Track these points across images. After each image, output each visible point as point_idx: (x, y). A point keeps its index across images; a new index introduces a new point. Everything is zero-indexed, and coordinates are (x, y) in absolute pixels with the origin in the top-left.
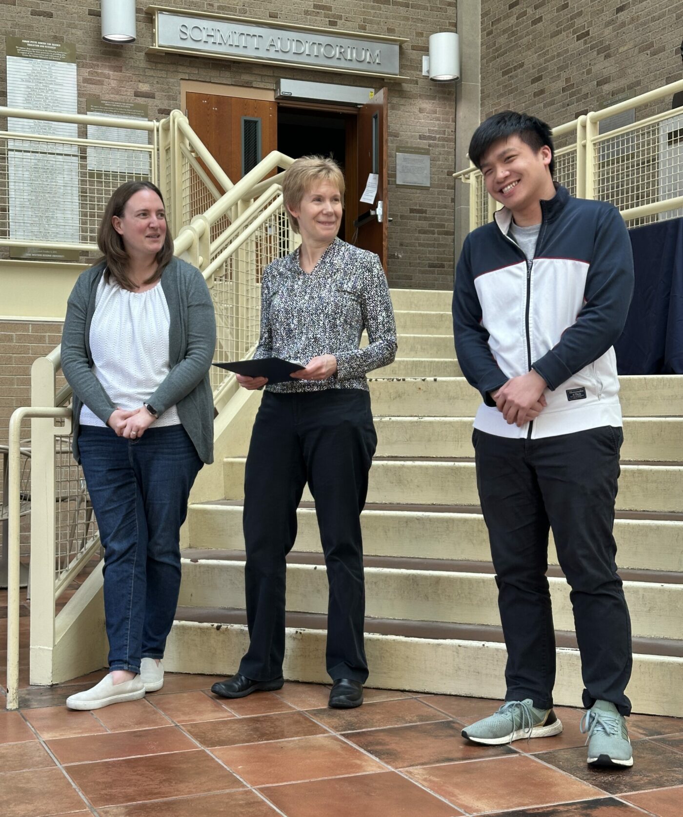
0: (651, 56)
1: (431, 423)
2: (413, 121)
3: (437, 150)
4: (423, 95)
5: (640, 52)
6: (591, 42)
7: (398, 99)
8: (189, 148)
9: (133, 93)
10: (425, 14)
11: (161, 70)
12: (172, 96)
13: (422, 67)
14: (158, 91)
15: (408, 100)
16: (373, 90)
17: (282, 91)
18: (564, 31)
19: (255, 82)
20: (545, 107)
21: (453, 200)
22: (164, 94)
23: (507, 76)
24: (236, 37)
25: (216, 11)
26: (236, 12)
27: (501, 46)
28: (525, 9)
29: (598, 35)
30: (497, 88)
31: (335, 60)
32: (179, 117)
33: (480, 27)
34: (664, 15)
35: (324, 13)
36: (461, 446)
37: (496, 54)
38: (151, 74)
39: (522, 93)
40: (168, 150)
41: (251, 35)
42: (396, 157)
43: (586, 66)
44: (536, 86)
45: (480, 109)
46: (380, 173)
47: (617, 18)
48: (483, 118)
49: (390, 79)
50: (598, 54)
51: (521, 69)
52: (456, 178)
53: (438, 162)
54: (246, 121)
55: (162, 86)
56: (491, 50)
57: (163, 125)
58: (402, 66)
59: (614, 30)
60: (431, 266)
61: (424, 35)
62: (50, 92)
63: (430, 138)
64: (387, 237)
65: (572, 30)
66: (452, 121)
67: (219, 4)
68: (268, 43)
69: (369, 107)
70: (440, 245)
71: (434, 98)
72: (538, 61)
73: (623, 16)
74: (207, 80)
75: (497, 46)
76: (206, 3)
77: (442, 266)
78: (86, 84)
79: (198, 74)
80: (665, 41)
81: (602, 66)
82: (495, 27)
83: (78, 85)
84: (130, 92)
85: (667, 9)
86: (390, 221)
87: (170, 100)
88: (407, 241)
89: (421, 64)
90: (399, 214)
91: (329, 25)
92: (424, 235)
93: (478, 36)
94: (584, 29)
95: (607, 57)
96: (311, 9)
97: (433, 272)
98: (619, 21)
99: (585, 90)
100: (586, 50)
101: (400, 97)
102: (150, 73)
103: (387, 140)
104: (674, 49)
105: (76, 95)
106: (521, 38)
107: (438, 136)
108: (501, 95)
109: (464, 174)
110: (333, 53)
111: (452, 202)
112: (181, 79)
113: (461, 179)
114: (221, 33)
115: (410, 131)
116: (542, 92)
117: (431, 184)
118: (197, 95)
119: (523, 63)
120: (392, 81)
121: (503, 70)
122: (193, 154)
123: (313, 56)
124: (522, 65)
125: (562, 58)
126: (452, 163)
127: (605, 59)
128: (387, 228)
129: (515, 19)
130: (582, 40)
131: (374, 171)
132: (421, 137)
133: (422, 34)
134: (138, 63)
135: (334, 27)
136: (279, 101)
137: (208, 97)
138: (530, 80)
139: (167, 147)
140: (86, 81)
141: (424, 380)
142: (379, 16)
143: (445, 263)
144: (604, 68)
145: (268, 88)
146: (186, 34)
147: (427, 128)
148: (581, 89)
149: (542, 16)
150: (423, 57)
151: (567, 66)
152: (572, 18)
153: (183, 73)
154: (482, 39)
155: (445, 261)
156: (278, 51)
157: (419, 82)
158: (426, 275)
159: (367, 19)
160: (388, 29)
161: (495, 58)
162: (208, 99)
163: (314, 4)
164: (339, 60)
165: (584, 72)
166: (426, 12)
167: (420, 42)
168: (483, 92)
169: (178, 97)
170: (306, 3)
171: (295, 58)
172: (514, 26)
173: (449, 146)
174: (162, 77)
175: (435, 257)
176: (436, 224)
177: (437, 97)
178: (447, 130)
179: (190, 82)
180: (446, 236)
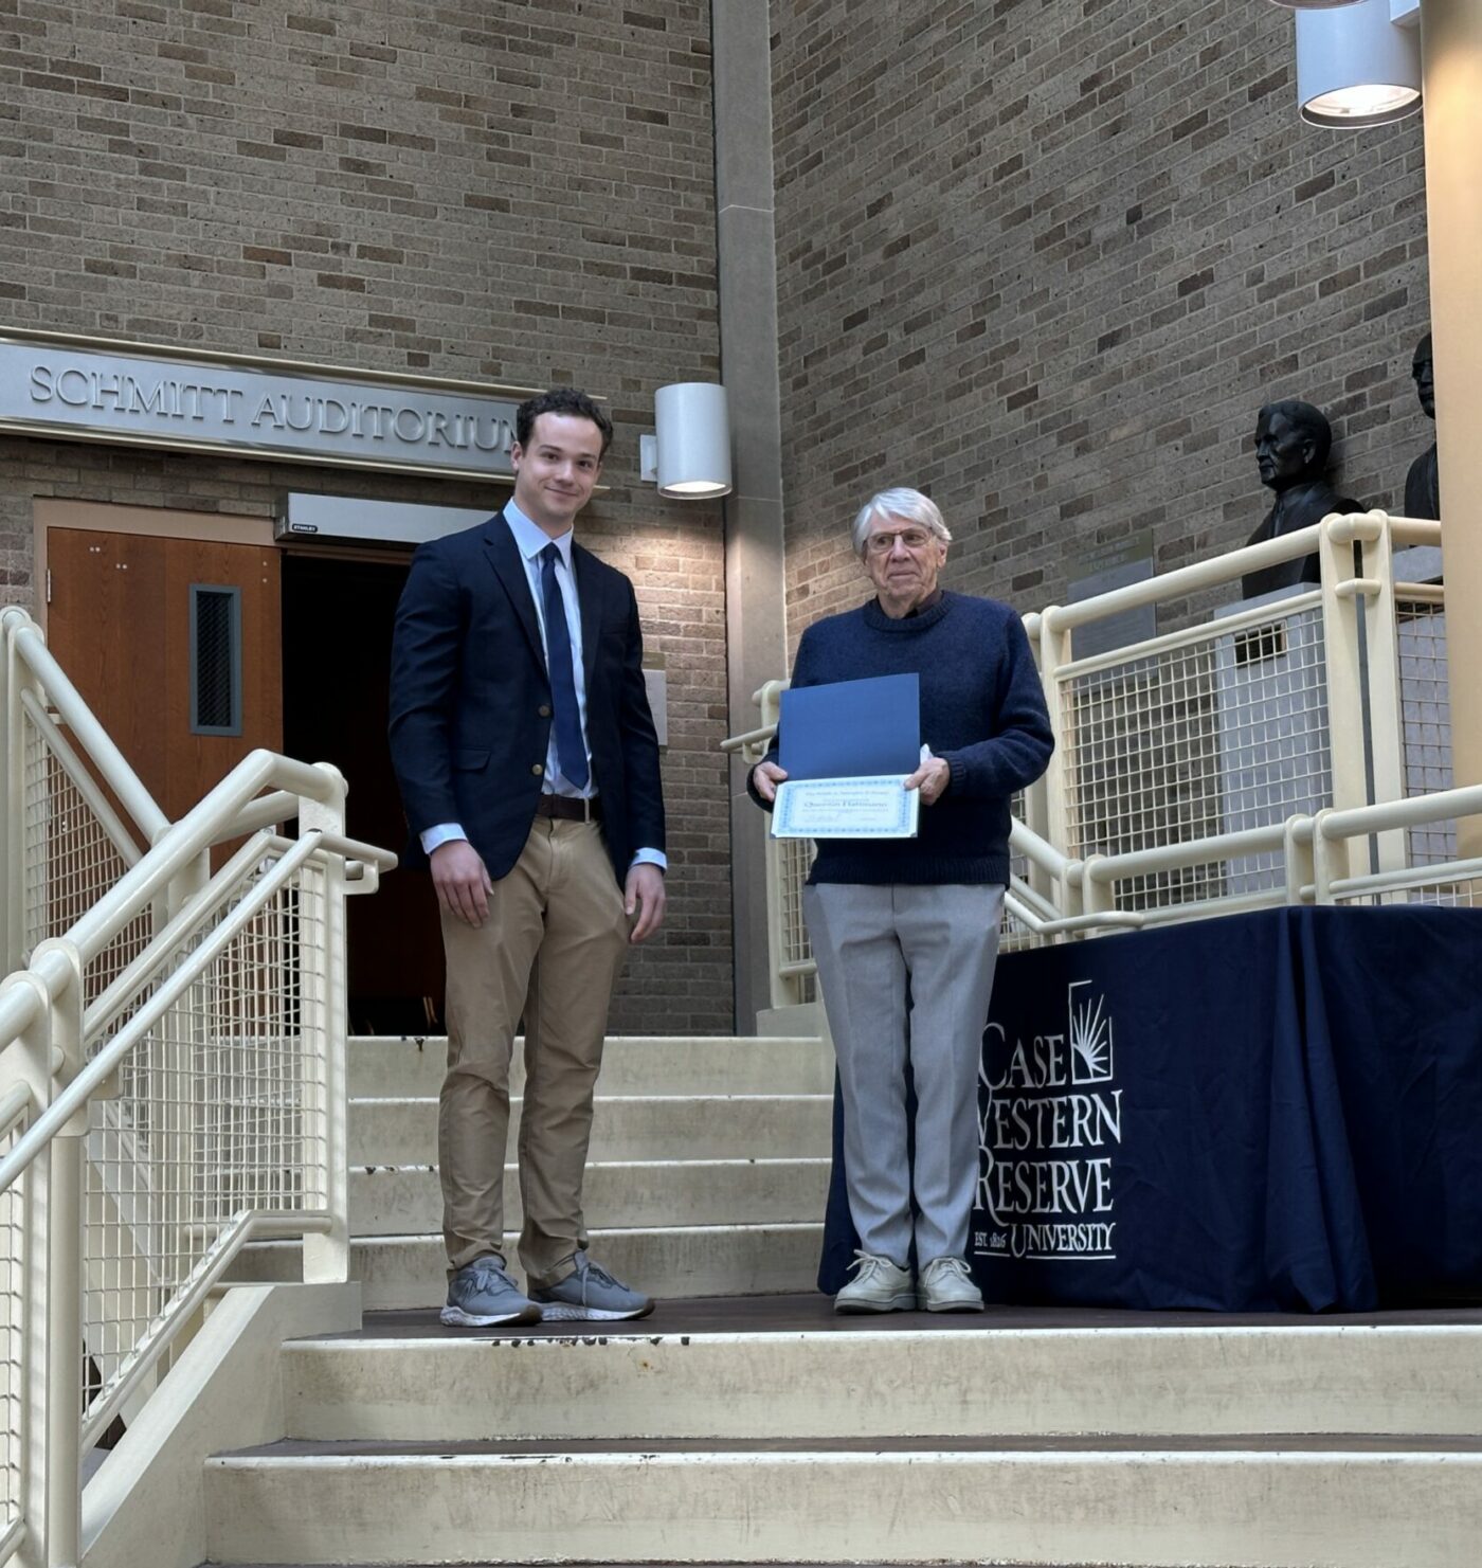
0: (1185, 454)
1: (675, 1468)
3: (684, 655)
4: (644, 526)
5: (1158, 443)
6: (1041, 415)
8: (44, 703)
10: (643, 338)
12: (12, 536)
13: (639, 460)
15: (609, 538)
17: (293, 520)
18: (979, 386)
19: (225, 501)
21: (726, 778)
23: (845, 485)
24: (176, 394)
25: (125, 331)
26: (175, 334)
27: (827, 415)
28: (882, 332)
29: (1058, 397)
30: (823, 510)
31: (423, 446)
32: (22, 629)
33: (777, 368)
34: (1211, 357)
35: (397, 336)
36: (757, 1532)
37: (818, 432)
41: (214, 389)
43: (1034, 470)
45: (784, 559)
47: (1101, 361)
48: (790, 580)
50: (1061, 442)
51: (878, 470)
53: (686, 687)
54: (202, 596)
56: (805, 422)
59: (1096, 388)
60: (675, 940)
61: (643, 386)
63: (664, 627)
65: (996, 383)
66: (717, 589)
67: (131, 316)
68: (259, 407)
70: (695, 886)
71: (671, 533)
72: (919, 453)
73: (1115, 357)
74: (101, 498)
75: (819, 412)
76: (98, 313)
77: (705, 940)
79: (79, 482)
80: (1217, 418)
81: (1073, 472)
82: (811, 369)
85: (1218, 344)
89: (637, 454)
91: (409, 364)
93: (773, 388)
94: (1025, 384)
95: (1082, 449)
97: (681, 957)
98: (1106, 369)
99: (1034, 525)
100: (1032, 433)
104: (1240, 438)
106: (875, 397)
107: (683, 624)
108: (835, 528)
109: (749, 743)
111: (722, 783)
112: (36, 496)
113: (741, 753)
114: (137, 385)
117: (669, 739)
118: (75, 533)
119: (884, 455)
121: (835, 471)
122: (55, 718)
123: (369, 438)
124: (880, 460)
125: (975, 447)
126: (717, 687)
127: (1077, 456)
129: (859, 353)
130: (1022, 409)
133: (637, 384)
135: (421, 369)
136: (284, 545)
137: (103, 537)
141: (655, 1342)
142: (532, 342)
143: (711, 932)
144: (1076, 477)
145: (257, 513)
146: (48, 389)
147: (657, 606)
148: (1024, 522)
149: (923, 350)
150: (642, 437)
151: (988, 468)
152: (994, 357)
153: (39, 480)
154: (783, 393)
155: (711, 928)
156: (281, 427)
157: (633, 496)
158: (663, 964)
159: (503, 350)
160: (554, 372)
161: (815, 441)
162: (103, 544)
163: (371, 316)
164: (434, 448)
165: (1028, 483)
166: (646, 332)
167: (633, 401)
168: (789, 518)
169: (27, 541)
170: (352, 311)
171: (326, 444)
172: (857, 370)
173: (710, 647)
175: (684, 919)
176: (685, 837)
177: (679, 533)
178: (704, 608)
179: (57, 502)
180: (712, 866)
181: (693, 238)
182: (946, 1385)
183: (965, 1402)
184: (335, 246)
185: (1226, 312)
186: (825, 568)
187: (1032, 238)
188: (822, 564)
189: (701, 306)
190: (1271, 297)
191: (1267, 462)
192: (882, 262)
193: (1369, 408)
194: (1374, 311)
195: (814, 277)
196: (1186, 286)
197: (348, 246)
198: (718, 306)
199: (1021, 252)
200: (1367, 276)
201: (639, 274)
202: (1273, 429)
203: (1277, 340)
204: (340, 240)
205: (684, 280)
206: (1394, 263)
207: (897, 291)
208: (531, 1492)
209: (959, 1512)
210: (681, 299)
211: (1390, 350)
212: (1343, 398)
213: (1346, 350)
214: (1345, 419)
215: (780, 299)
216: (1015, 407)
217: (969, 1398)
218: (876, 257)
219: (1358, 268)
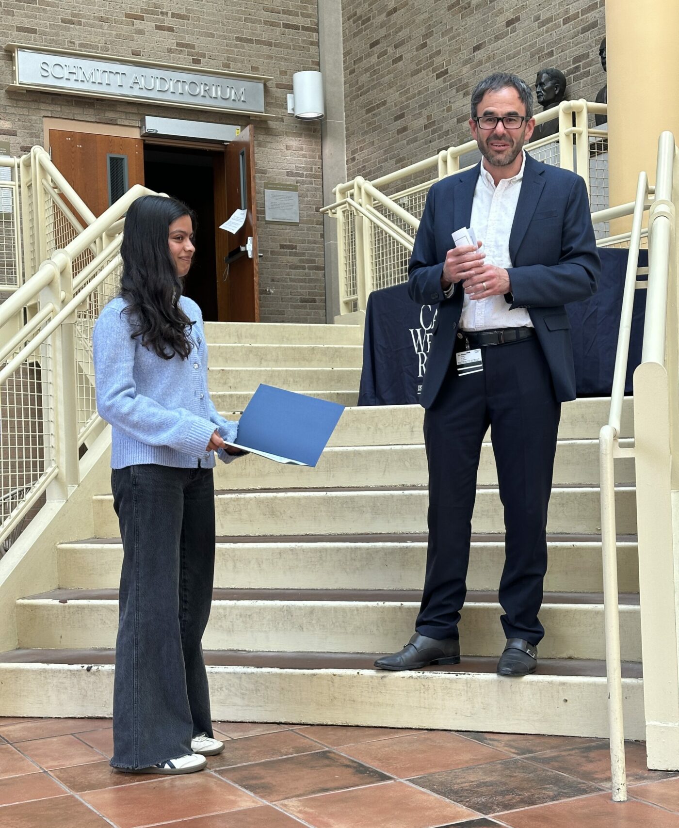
2: (280, 158)
3: (305, 186)
4: (289, 132)
6: (449, 80)
7: (265, 136)
8: (51, 184)
10: (288, 53)
11: (23, 108)
12: (35, 133)
13: (287, 104)
14: (20, 129)
15: (274, 137)
16: (239, 127)
17: (147, 128)
18: (424, 70)
19: (120, 120)
20: (408, 144)
21: (322, 236)
22: (26, 131)
23: (370, 114)
24: (99, 74)
25: (78, 48)
26: (98, 50)
27: (363, 86)
28: (385, 48)
29: (456, 73)
30: (361, 125)
31: (199, 97)
32: (41, 154)
33: (343, 66)
34: (518, 53)
35: (188, 51)
36: (333, 476)
37: (359, 92)
38: (12, 112)
39: (386, 130)
40: (30, 187)
41: (114, 72)
42: (264, 194)
43: (446, 104)
44: (399, 124)
45: (346, 146)
46: (249, 209)
47: (474, 56)
48: (348, 155)
49: (256, 116)
50: (457, 92)
51: (384, 107)
52: (323, 212)
53: (306, 199)
54: (112, 159)
55: (24, 123)
56: (354, 88)
57: (24, 161)
58: (267, 104)
59: (472, 68)
60: (303, 301)
61: (288, 74)
63: (297, 175)
64: (257, 273)
65: (431, 68)
66: (319, 159)
67: (80, 42)
68: (132, 81)
69: (236, 144)
70: (311, 281)
71: (300, 135)
72: (400, 99)
73: (480, 55)
74: (70, 118)
75: (360, 84)
76: (67, 40)
77: (314, 301)
79: (61, 111)
81: (461, 104)
82: (356, 66)
85: (521, 47)
86: (260, 256)
87: (32, 137)
88: (278, 277)
89: (286, 102)
90: (269, 250)
91: (193, 63)
92: (294, 270)
93: (341, 74)
94: (443, 68)
95: (466, 94)
96: (174, 47)
97: (305, 307)
98: (476, 60)
99: (446, 127)
100: (445, 88)
101: (266, 134)
102: (10, 110)
103: (254, 177)
106: (383, 76)
107: (305, 173)
108: (366, 133)
109: (331, 209)
110: (198, 90)
112: (44, 116)
113: (328, 214)
114: (83, 70)
115: (278, 168)
116: (405, 129)
117: (300, 220)
118: (60, 132)
119: (386, 101)
120: (258, 119)
121: (367, 108)
122: (55, 190)
123: (177, 93)
124: (384, 103)
125: (422, 96)
126: (319, 199)
127: (464, 97)
128: (257, 264)
129: (376, 58)
130: (442, 79)
131: (243, 207)
132: (288, 174)
133: (286, 72)
135: (197, 65)
136: (144, 138)
137: (72, 134)
138: (393, 117)
139: (30, 183)
142: (243, 55)
143: (317, 298)
144: (463, 106)
145: (133, 125)
146: (47, 71)
147: (294, 165)
148: (442, 126)
149: (402, 55)
150: (288, 95)
151: (427, 104)
152: (431, 57)
153: (45, 110)
154: (345, 77)
155: (316, 296)
156: (142, 89)
157: (284, 120)
158: (298, 310)
159: (231, 57)
160: (252, 67)
161: (358, 96)
162: (72, 137)
163: (177, 42)
164: (204, 98)
165: (444, 110)
166: (290, 51)
167: (284, 80)
168: (347, 129)
169: (41, 135)
170: (169, 41)
171: (160, 96)
172: (375, 66)
173: (316, 182)
174: (23, 115)
175: (306, 292)
176: (307, 259)
177: (303, 135)
178: (313, 166)
179: (53, 119)
180: (317, 271)
181: (308, 11)
182: (405, 425)
183: (412, 431)
184: (162, 13)
185: (525, 33)
186: (362, 149)
187: (446, 6)
188: (360, 147)
189: (312, 40)
190: (543, 26)
191: (540, 94)
192: (385, 19)
193: (582, 71)
194: (584, 30)
195: (357, 26)
196: (509, 23)
197: (167, 13)
198: (318, 40)
199: (442, 12)
200: (582, 16)
201: (287, 26)
202: (543, 80)
203: (545, 44)
204: (164, 10)
205: (305, 28)
206: (593, 10)
207: (391, 31)
209: (409, 467)
210: (302, 37)
211: (590, 46)
212: (571, 67)
213: (573, 47)
214: (572, 76)
215: (344, 37)
216: (439, 78)
217: (414, 430)
218: (383, 17)
219: (578, 12)
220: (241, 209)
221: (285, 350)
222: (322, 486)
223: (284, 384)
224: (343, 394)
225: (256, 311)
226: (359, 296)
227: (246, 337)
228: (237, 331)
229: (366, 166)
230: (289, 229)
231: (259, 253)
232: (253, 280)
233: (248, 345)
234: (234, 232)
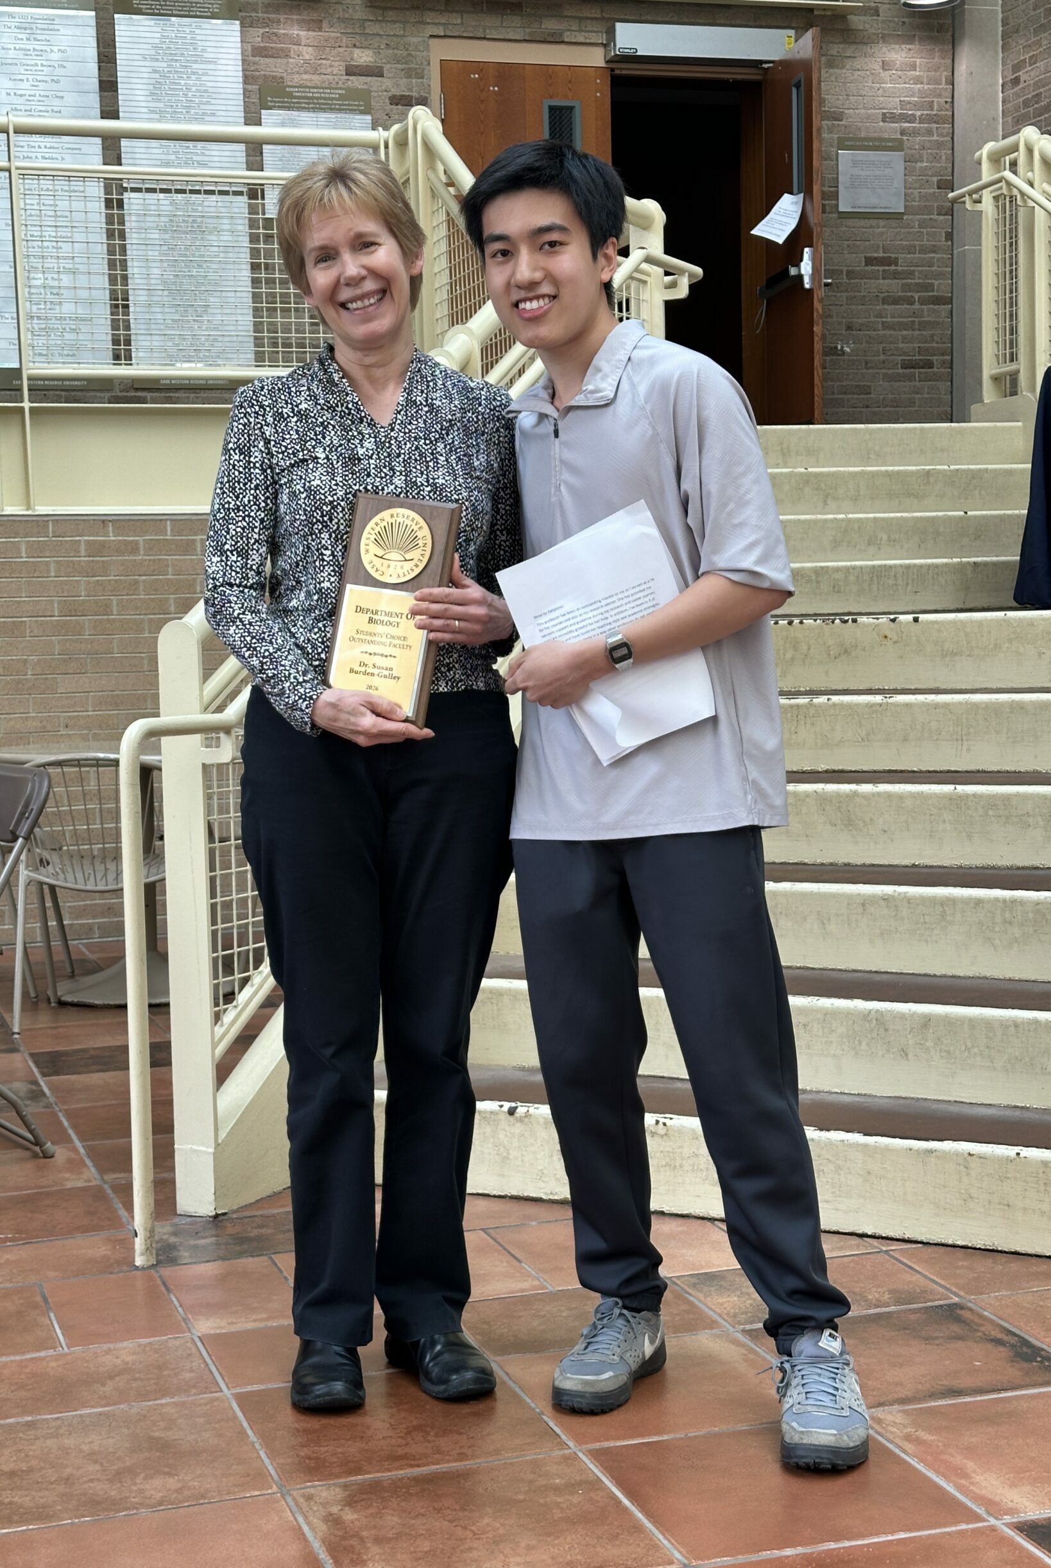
1: (908, 705)
2: (871, 88)
3: (918, 139)
4: (889, 35)
7: (842, 46)
8: (444, 178)
9: (343, 68)
11: (394, 22)
12: (415, 69)
14: (388, 62)
15: (860, 46)
16: (792, 33)
17: (619, 44)
19: (568, 33)
21: (950, 236)
22: (399, 66)
30: (1033, 13)
32: (425, 121)
36: (968, 750)
38: (375, 32)
42: (837, 160)
45: (1001, 55)
46: (807, 193)
48: (1006, 73)
49: (824, 8)
52: (954, 201)
53: (919, 164)
54: (553, 109)
55: (395, 51)
57: (396, 135)
60: (907, 365)
62: (194, 77)
63: (903, 118)
64: (820, 316)
66: (947, 83)
69: (785, 65)
70: (923, 326)
71: (909, 39)
74: (479, 35)
77: (930, 365)
78: (257, 59)
79: (462, 23)
83: (244, 61)
84: (339, 68)
86: (826, 285)
87: (410, 77)
88: (860, 321)
90: (844, 270)
92: (893, 307)
97: (911, 378)
101: (844, 42)
102: (372, 28)
103: (819, 130)
105: (241, 80)
107: (918, 113)
108: (1043, 28)
109: (970, 194)
111: (947, 240)
112: (432, 36)
113: (964, 203)
115: (865, 108)
117: (906, 207)
118: (460, 63)
120: (829, 13)
122: (451, 189)
126: (944, 163)
128: (821, 301)
131: (795, 190)
132: (885, 118)
134: (351, 11)
136: (612, 66)
137: (480, 66)
140: (259, 52)
141: (893, 620)
143: (935, 358)
145: (592, 41)
147: (897, 100)
153: (433, 23)
155: (935, 355)
157: (881, 10)
158: (898, 384)
162: (479, 71)
168: (1005, 22)
169: (425, 72)
173: (939, 131)
174: (394, 35)
175: (914, 348)
176: (916, 284)
177: (917, 38)
178: (936, 100)
179: (446, 40)
180: (936, 307)
186: (1033, 60)
188: (1031, 58)
208: (802, 722)
220: (791, 193)
221: (873, 477)
222: (946, 768)
223: (869, 544)
224: (986, 564)
225: (816, 391)
226: (1022, 365)
227: (797, 454)
228: (781, 443)
229: (1041, 93)
230: (884, 227)
231: (826, 278)
232: (813, 332)
233: (803, 470)
234: (780, 241)
